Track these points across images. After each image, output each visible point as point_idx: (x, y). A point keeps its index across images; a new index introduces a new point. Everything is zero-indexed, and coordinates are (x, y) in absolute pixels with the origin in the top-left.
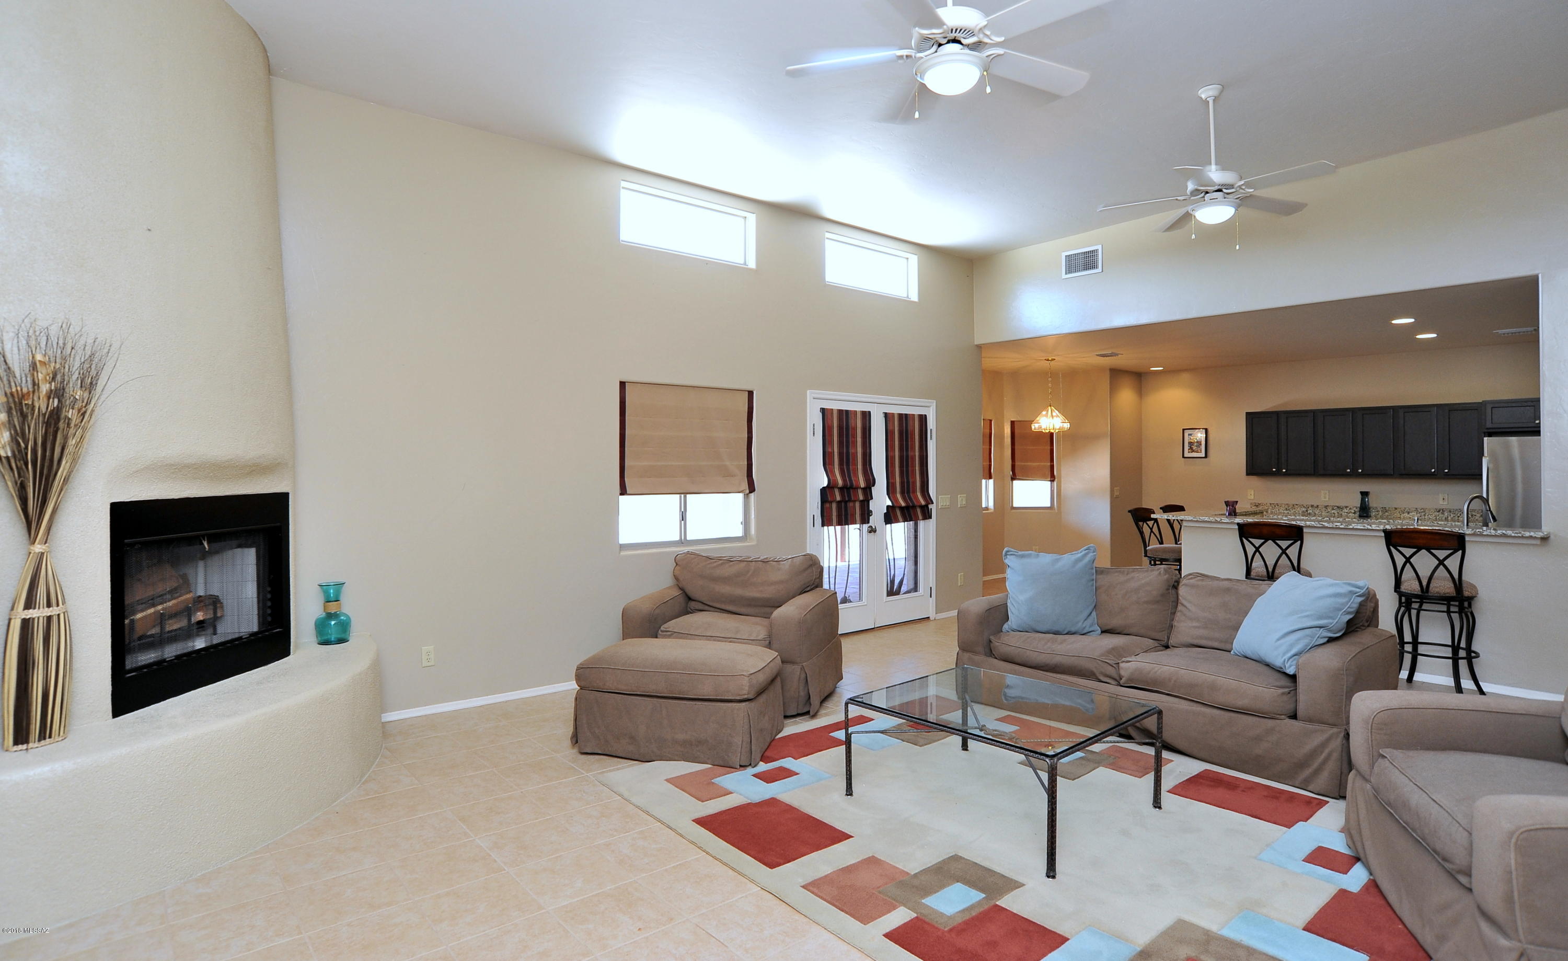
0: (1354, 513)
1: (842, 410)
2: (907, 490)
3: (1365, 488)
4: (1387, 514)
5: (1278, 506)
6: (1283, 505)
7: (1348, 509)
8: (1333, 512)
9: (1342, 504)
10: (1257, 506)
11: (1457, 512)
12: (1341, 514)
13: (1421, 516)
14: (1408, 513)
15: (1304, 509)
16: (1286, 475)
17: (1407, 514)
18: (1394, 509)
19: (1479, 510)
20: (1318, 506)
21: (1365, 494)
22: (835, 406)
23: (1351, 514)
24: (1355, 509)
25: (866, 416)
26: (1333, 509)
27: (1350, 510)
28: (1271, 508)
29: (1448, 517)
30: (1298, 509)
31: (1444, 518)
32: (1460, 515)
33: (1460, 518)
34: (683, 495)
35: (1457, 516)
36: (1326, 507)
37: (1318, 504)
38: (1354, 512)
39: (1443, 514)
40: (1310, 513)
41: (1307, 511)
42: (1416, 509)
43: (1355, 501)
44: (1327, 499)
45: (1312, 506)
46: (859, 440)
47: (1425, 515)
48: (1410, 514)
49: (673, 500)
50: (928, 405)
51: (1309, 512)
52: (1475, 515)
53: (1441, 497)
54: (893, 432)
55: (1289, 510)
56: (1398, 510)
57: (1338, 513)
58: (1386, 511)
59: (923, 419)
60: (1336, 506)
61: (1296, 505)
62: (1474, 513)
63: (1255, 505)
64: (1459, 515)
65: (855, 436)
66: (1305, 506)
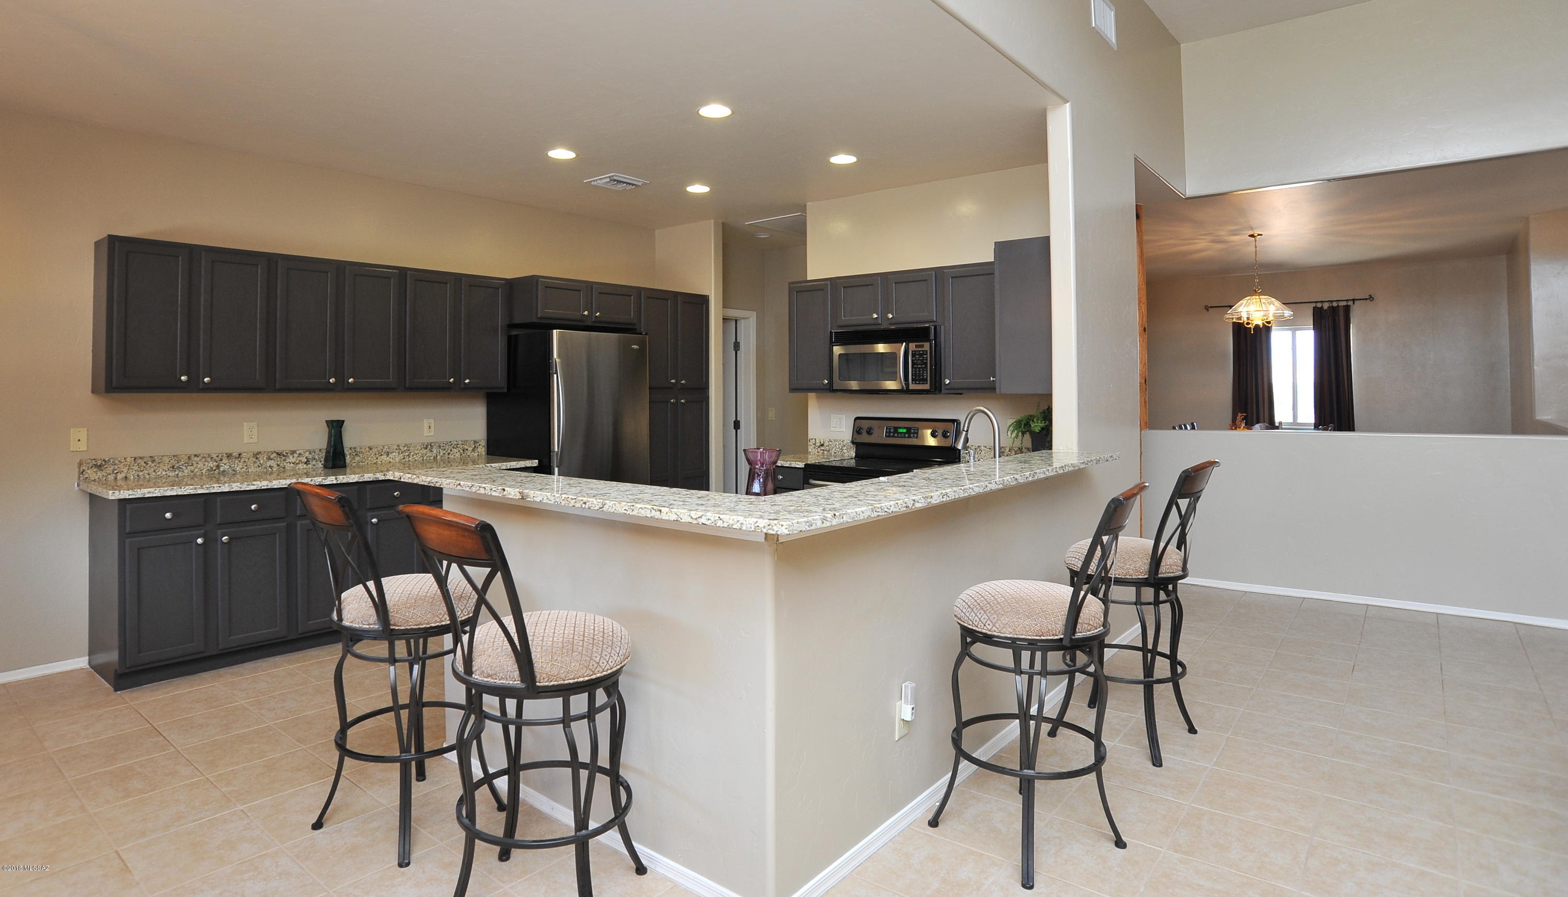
0: (306, 463)
3: (336, 415)
4: (357, 458)
5: (153, 461)
6: (166, 460)
7: (296, 455)
8: (268, 464)
9: (284, 447)
10: (100, 466)
11: (447, 447)
12: (284, 468)
13: (404, 459)
14: (388, 455)
15: (212, 464)
16: (207, 389)
17: (385, 456)
18: (368, 449)
19: (471, 441)
20: (240, 454)
21: (336, 427)
23: (300, 466)
24: (307, 454)
26: (269, 459)
27: (301, 458)
28: (136, 468)
29: (437, 456)
30: (200, 465)
31: (432, 458)
32: (451, 451)
33: (450, 456)
35: (447, 453)
36: (256, 455)
37: (239, 452)
38: (306, 460)
39: (431, 451)
40: (224, 471)
41: (218, 467)
42: (398, 446)
43: (320, 440)
44: (255, 440)
45: (229, 456)
47: (409, 455)
48: (390, 456)
51: (222, 469)
52: (467, 450)
53: (426, 423)
55: (179, 468)
56: (374, 450)
57: (278, 466)
58: (356, 455)
60: (275, 452)
61: (195, 456)
62: (465, 447)
63: (96, 466)
64: (449, 451)
66: (214, 456)
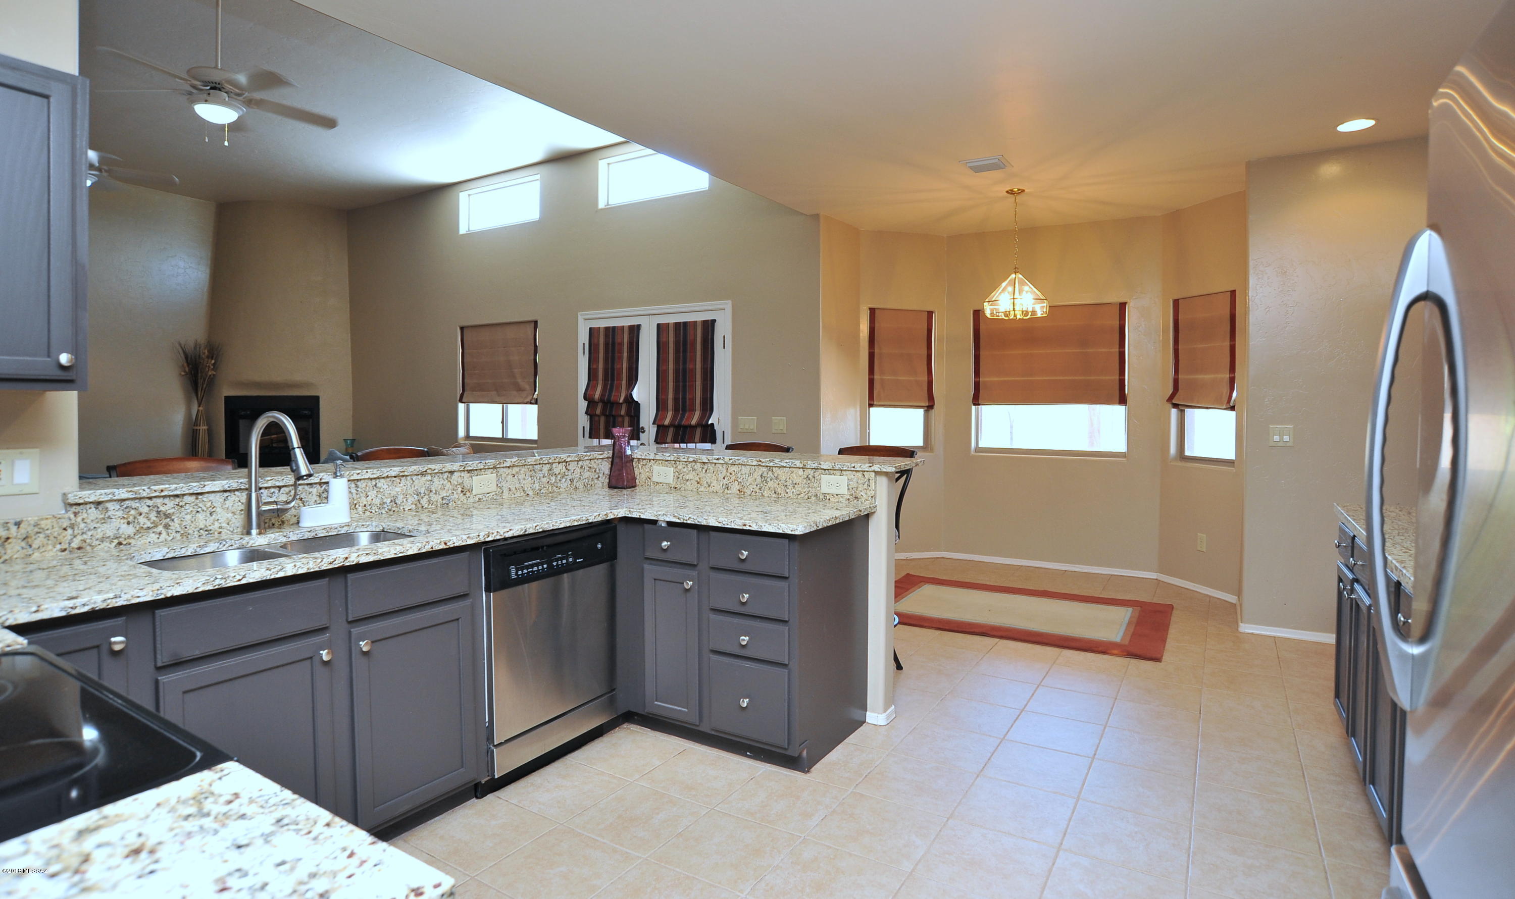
1: (609, 327)
2: (682, 406)
22: (603, 324)
25: (635, 330)
34: (505, 405)
46: (625, 355)
49: (498, 407)
50: (721, 307)
54: (667, 343)
59: (709, 326)
65: (621, 352)
